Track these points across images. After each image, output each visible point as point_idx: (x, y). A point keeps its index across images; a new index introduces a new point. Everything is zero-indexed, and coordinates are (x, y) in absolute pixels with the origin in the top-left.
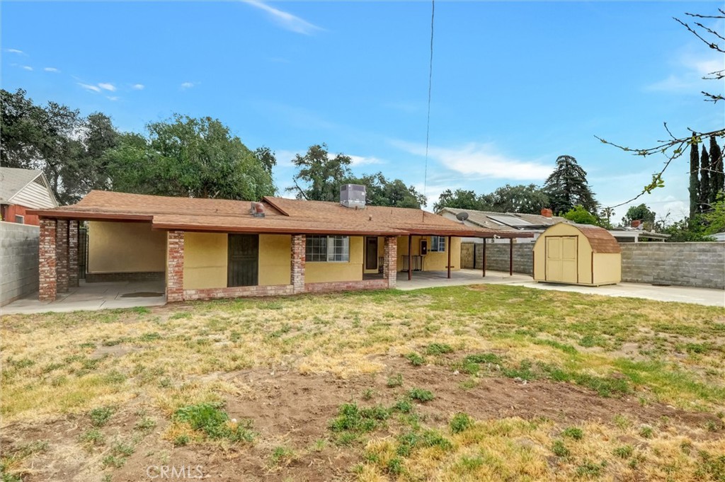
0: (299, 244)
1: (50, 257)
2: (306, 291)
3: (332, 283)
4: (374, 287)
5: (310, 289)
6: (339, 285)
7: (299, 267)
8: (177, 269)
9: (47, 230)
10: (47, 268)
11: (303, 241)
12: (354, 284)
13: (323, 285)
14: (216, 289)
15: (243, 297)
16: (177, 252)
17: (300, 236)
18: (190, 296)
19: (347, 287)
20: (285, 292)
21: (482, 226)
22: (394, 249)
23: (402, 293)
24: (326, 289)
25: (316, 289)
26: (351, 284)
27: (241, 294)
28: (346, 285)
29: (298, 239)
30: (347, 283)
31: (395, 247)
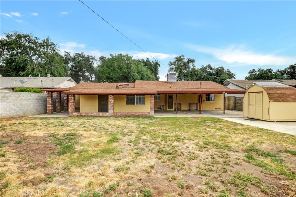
0: (111, 98)
1: (50, 102)
2: (114, 115)
3: (124, 113)
4: (143, 115)
5: (116, 114)
6: (127, 114)
7: (111, 106)
8: (71, 106)
9: (49, 95)
10: (49, 105)
11: (112, 97)
12: (134, 114)
13: (121, 113)
14: (83, 113)
15: (91, 116)
16: (71, 101)
17: (111, 95)
18: (75, 114)
19: (131, 114)
20: (106, 115)
21: (243, 88)
22: (153, 100)
23: (157, 118)
24: (122, 115)
25: (118, 115)
26: (132, 113)
27: (91, 115)
28: (130, 114)
29: (111, 96)
30: (131, 113)
31: (154, 99)
